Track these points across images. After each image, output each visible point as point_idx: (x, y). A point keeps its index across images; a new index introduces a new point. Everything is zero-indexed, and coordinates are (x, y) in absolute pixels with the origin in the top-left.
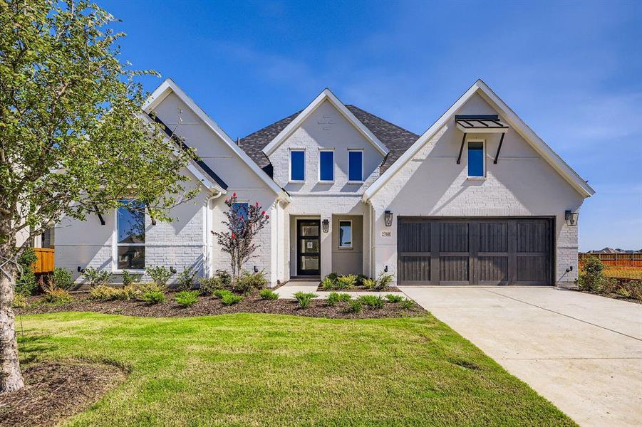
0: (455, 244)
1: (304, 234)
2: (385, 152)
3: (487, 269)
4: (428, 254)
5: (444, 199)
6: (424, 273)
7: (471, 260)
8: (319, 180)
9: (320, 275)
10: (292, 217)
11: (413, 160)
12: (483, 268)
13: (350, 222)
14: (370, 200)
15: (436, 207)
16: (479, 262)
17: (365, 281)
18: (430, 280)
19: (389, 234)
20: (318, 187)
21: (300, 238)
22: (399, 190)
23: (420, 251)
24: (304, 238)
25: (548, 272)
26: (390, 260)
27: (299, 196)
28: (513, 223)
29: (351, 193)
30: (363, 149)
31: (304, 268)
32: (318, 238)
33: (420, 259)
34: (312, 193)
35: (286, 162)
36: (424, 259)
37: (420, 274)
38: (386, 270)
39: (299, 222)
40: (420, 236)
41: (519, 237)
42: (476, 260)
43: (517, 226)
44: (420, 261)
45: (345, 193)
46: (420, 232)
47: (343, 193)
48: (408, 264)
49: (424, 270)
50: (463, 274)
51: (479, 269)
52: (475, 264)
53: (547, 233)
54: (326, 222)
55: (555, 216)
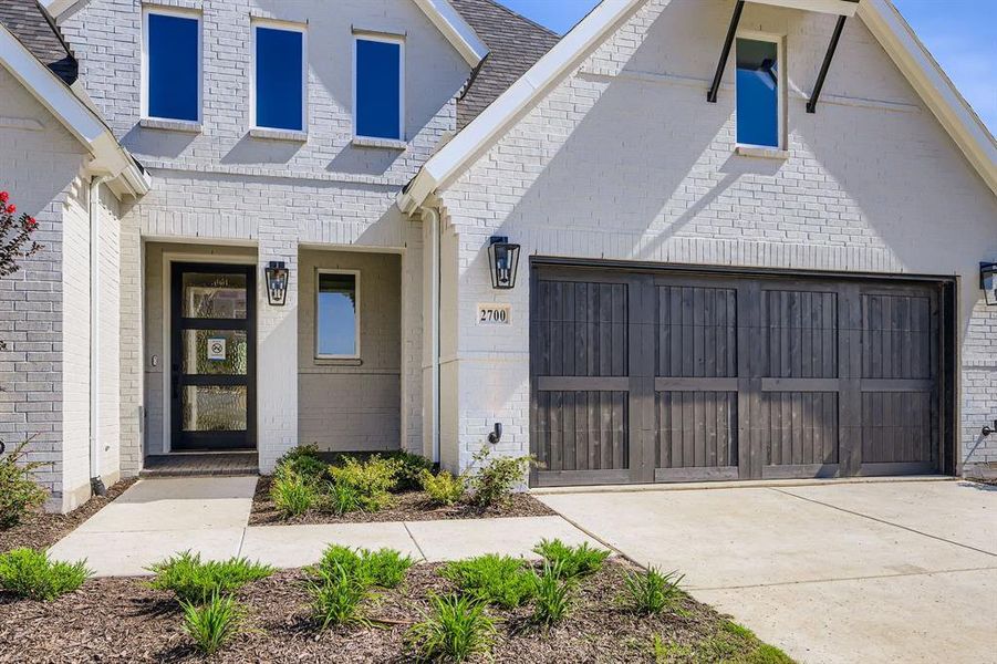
0: (698, 353)
1: (193, 313)
2: (474, 51)
3: (785, 428)
4: (619, 384)
5: (675, 207)
6: (610, 444)
7: (743, 401)
8: (252, 124)
9: (254, 446)
10: (152, 249)
11: (580, 74)
12: (775, 427)
13: (352, 278)
14: (443, 196)
15: (651, 234)
16: (765, 407)
17: (430, 482)
18: (626, 465)
19: (501, 316)
20: (246, 148)
21: (180, 324)
22: (535, 170)
23: (597, 374)
24: (197, 324)
25: (934, 434)
26: (508, 405)
27: (177, 173)
28: (851, 293)
29: (363, 178)
30: (404, 37)
31: (193, 426)
32: (248, 325)
33: (597, 398)
34: (227, 168)
35: (126, 49)
36: (611, 398)
37: (598, 448)
38: (494, 439)
39: (178, 269)
40: (597, 324)
41: (866, 334)
42: (756, 400)
43: (861, 301)
44: (597, 403)
45: (342, 176)
46: (596, 313)
47: (335, 176)
48: (560, 418)
49: (610, 435)
50: (721, 445)
51: (765, 428)
52: (755, 413)
53: (934, 326)
54: (276, 269)
55: (954, 277)
